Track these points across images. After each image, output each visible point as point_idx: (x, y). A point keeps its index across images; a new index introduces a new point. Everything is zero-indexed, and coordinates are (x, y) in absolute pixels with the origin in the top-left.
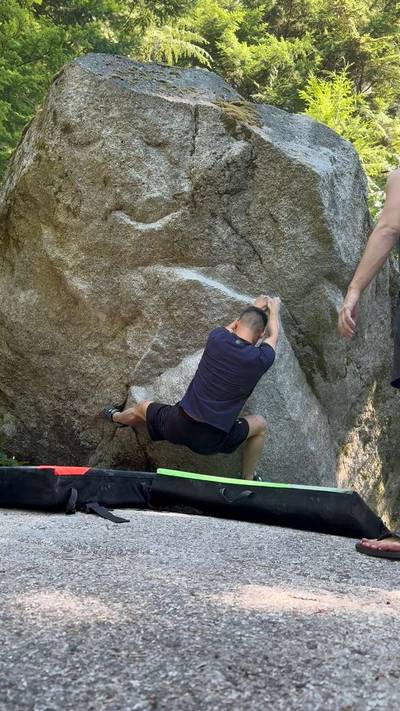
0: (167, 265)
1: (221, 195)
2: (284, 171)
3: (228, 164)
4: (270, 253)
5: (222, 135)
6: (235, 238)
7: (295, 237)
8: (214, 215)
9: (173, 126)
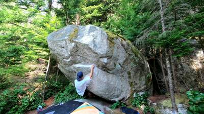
1: (75, 53)
3: (73, 48)
4: (88, 58)
5: (70, 43)
6: (81, 58)
8: (76, 56)
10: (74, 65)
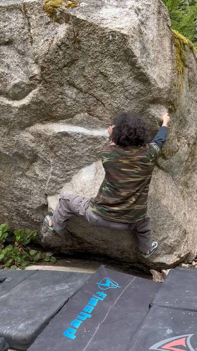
0: (42, 123)
1: (61, 69)
2: (101, 39)
3: (59, 46)
4: (108, 98)
5: (48, 23)
6: (81, 95)
7: (122, 83)
8: (62, 85)
9: (11, 26)
10: (39, 127)
